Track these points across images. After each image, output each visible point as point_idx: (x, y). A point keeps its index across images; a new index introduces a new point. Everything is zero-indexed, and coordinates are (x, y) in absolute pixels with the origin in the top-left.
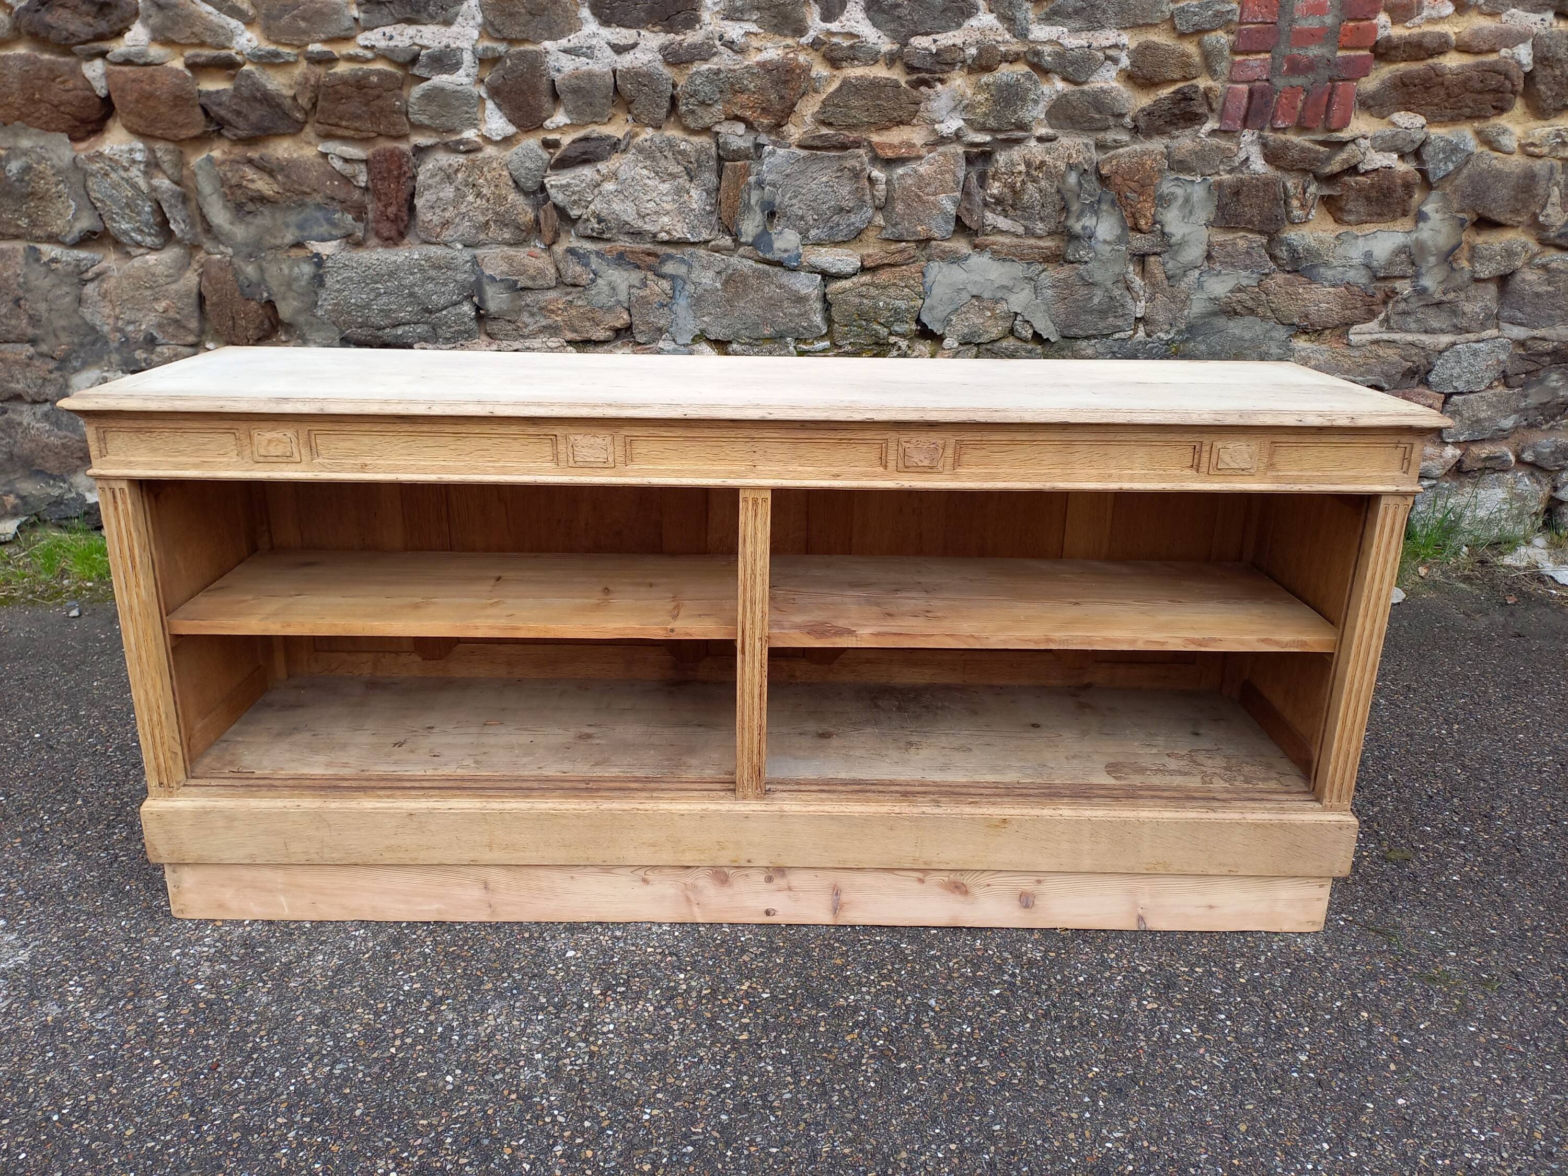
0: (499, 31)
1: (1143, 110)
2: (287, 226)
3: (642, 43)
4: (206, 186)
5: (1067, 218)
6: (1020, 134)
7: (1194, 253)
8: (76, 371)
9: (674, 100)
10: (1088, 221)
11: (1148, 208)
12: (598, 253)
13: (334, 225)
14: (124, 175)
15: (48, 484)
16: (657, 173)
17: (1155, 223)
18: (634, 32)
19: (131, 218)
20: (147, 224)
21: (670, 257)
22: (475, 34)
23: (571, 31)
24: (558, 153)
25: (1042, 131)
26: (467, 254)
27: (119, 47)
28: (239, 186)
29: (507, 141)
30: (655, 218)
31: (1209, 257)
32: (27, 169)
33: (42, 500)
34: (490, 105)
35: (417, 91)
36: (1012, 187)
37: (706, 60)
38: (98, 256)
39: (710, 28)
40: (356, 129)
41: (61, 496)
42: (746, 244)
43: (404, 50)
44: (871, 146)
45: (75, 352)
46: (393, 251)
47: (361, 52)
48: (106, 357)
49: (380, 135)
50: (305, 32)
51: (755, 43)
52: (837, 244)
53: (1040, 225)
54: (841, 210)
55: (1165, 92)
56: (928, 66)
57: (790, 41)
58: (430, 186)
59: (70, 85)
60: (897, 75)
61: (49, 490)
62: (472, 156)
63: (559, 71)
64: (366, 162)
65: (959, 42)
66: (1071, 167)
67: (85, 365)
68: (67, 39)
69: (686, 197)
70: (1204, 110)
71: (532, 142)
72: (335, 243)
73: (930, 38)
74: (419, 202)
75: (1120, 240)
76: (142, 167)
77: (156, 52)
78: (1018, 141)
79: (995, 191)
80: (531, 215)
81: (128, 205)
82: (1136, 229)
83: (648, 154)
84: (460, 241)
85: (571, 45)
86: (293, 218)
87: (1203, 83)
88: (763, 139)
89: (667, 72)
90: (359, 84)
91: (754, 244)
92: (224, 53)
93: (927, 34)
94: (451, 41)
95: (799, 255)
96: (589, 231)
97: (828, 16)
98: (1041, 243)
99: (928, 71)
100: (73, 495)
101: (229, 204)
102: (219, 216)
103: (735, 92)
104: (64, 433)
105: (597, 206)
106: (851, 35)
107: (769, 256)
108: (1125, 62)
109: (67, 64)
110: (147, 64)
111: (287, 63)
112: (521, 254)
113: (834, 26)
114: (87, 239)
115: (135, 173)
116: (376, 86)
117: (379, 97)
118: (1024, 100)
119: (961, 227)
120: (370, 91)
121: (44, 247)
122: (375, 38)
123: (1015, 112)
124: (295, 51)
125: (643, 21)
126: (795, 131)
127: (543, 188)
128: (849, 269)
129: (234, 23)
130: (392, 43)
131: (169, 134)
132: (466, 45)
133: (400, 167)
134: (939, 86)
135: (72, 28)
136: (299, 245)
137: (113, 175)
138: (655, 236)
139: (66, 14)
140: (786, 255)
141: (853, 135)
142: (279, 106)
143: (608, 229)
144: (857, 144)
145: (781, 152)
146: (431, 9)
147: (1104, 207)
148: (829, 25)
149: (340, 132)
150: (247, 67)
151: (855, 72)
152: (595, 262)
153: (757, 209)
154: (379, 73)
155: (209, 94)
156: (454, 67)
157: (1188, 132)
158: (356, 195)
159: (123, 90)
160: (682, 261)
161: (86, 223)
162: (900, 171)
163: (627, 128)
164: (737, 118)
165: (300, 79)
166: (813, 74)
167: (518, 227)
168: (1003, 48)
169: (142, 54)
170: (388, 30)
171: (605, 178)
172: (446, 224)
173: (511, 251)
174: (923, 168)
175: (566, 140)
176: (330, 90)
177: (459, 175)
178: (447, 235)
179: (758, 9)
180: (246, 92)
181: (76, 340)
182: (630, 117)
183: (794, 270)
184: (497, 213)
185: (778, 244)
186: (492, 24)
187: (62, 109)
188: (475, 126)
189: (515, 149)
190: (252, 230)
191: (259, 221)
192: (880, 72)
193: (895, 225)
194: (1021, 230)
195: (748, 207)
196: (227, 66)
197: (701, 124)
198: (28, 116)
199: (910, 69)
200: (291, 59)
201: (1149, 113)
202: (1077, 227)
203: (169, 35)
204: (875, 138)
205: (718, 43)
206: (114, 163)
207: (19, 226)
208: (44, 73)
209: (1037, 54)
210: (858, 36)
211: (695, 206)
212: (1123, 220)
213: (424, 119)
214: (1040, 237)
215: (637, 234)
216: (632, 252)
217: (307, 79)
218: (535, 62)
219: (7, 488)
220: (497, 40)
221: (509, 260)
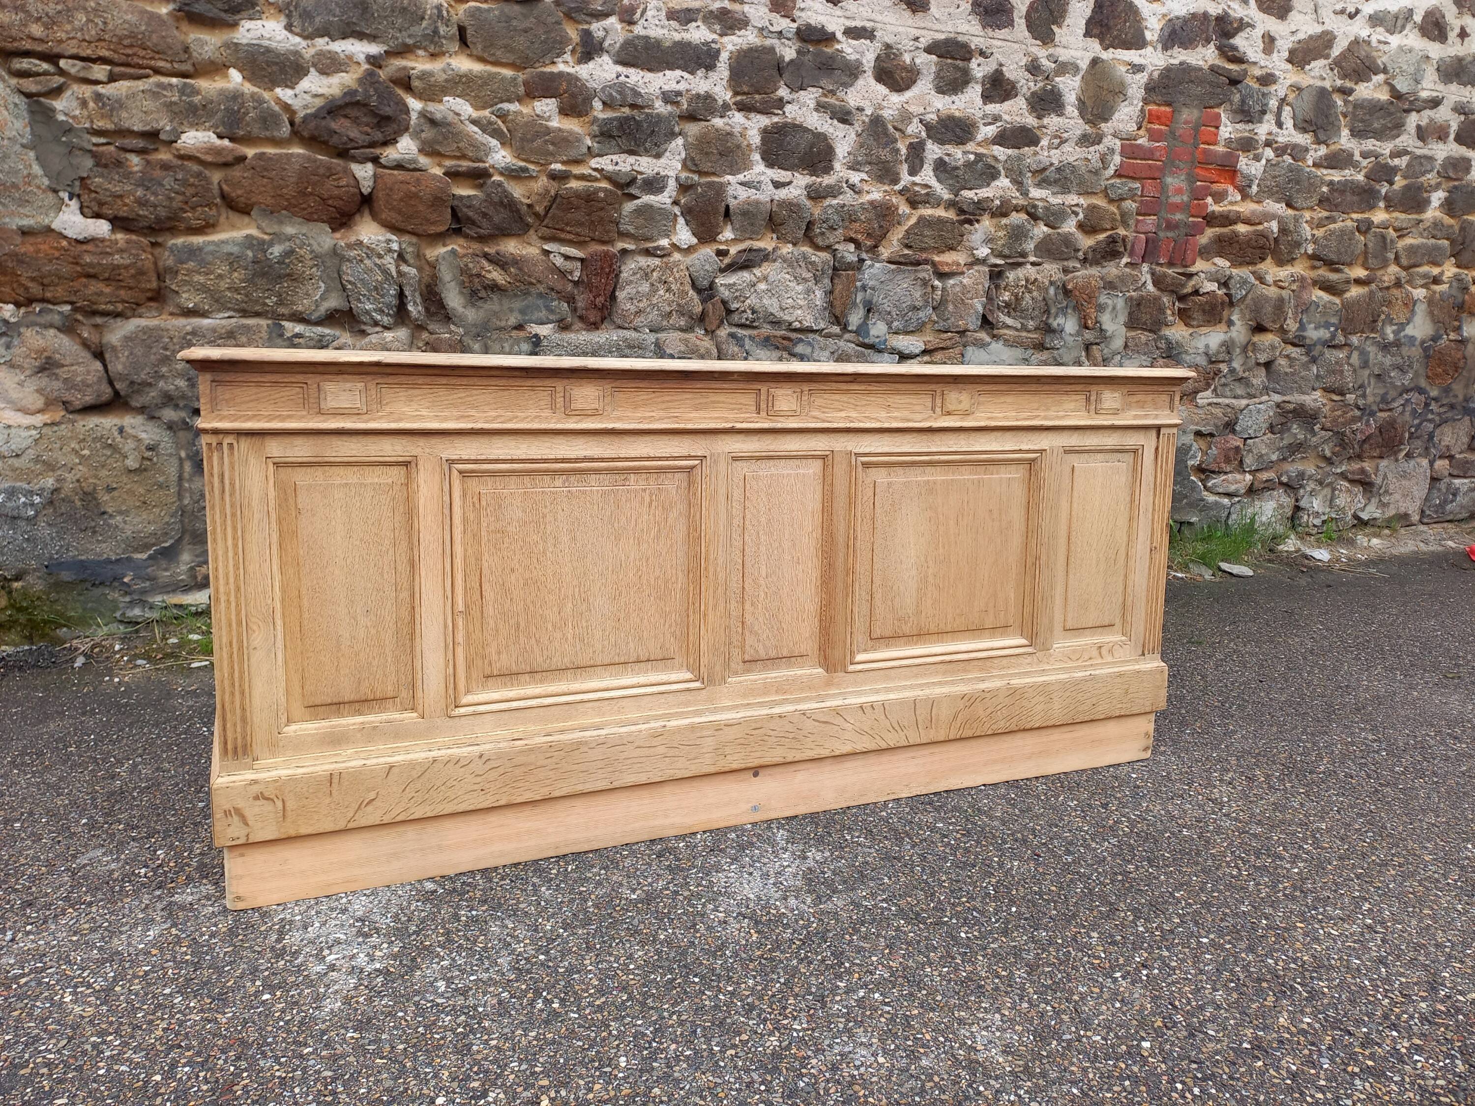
0: (696, 165)
1: (1090, 247)
2: (511, 310)
3: (795, 181)
4: (446, 274)
5: (1048, 318)
6: (1021, 260)
7: (1118, 343)
9: (810, 225)
10: (1060, 320)
11: (1093, 313)
12: (750, 336)
13: (551, 311)
14: (378, 261)
16: (795, 278)
17: (1097, 322)
18: (789, 173)
19: (375, 299)
20: (389, 306)
21: (801, 340)
22: (679, 167)
23: (745, 169)
24: (727, 261)
25: (1032, 259)
26: (652, 337)
27: (391, 154)
28: (479, 275)
29: (690, 250)
30: (791, 311)
31: (1126, 346)
32: (290, 253)
34: (681, 221)
35: (629, 207)
36: (1016, 296)
37: (835, 197)
38: (338, 333)
39: (841, 174)
40: (578, 234)
42: (850, 332)
43: (626, 174)
44: (934, 264)
46: (597, 333)
47: (594, 174)
49: (593, 240)
50: (552, 154)
51: (866, 188)
52: (907, 333)
53: (1031, 323)
54: (915, 308)
55: (1102, 237)
56: (971, 210)
57: (887, 188)
58: (631, 282)
59: (343, 182)
60: (951, 215)
62: (665, 260)
63: (735, 198)
64: (582, 260)
65: (991, 195)
66: (1052, 283)
68: (345, 143)
69: (812, 296)
70: (1122, 249)
71: (708, 251)
72: (551, 326)
73: (973, 191)
74: (621, 295)
75: (1078, 334)
76: (395, 255)
77: (423, 161)
78: (1020, 265)
79: (1007, 298)
80: (700, 309)
81: (376, 288)
82: (1087, 328)
83: (790, 263)
84: (647, 327)
85: (746, 179)
86: (517, 304)
87: (1122, 232)
88: (864, 256)
89: (808, 203)
90: (589, 197)
91: (857, 332)
92: (481, 165)
93: (971, 189)
94: (661, 170)
95: (886, 340)
96: (743, 321)
97: (913, 172)
98: (1030, 335)
99: (970, 214)
101: (465, 291)
102: (454, 299)
103: (852, 221)
105: (752, 301)
106: (927, 186)
107: (866, 341)
108: (1081, 216)
109: (339, 165)
110: (415, 170)
111: (531, 177)
112: (690, 336)
113: (917, 179)
114: (332, 318)
115: (389, 262)
116: (603, 200)
117: (602, 209)
118: (1026, 236)
119: (986, 323)
120: (596, 204)
121: (287, 324)
122: (605, 163)
123: (1021, 245)
124: (538, 169)
125: (796, 165)
126: (885, 252)
127: (712, 286)
128: (917, 351)
129: (494, 142)
130: (617, 168)
131: (420, 230)
132: (672, 174)
133: (611, 266)
134: (977, 225)
135: (352, 135)
136: (520, 327)
137: (367, 261)
138: (790, 324)
139: (347, 123)
140: (877, 340)
141: (924, 256)
142: (518, 211)
143: (758, 318)
144: (926, 262)
145: (877, 265)
146: (648, 145)
147: (1069, 311)
148: (914, 179)
149: (563, 236)
150: (496, 178)
151: (927, 212)
152: (748, 343)
153: (861, 306)
154: (605, 190)
155: (461, 198)
156: (660, 190)
157: (1112, 263)
158: (570, 287)
159: (391, 190)
160: (809, 344)
161: (334, 302)
162: (952, 282)
163: (774, 245)
164: (851, 240)
165: (541, 191)
166: (900, 212)
167: (691, 317)
168: (1014, 202)
169: (415, 161)
170: (615, 158)
171: (759, 280)
172: (639, 312)
173: (687, 336)
174: (966, 281)
175: (733, 251)
176: (565, 201)
177: (655, 274)
178: (638, 321)
179: (870, 163)
180: (496, 199)
182: (775, 236)
183: (880, 351)
184: (679, 305)
185: (873, 332)
186: (693, 159)
187: (330, 202)
188: (668, 236)
189: (695, 255)
190: (482, 313)
191: (488, 306)
192: (941, 212)
193: (944, 320)
194: (1019, 326)
195: (854, 304)
196: (479, 176)
197: (827, 242)
198: (295, 206)
199: (961, 211)
200: (534, 174)
201: (1094, 250)
202: (1055, 324)
203: (438, 147)
204: (936, 258)
205: (845, 185)
206: (371, 252)
207: (265, 304)
208: (322, 171)
209: (1035, 207)
210: (930, 187)
211: (818, 303)
212: (1080, 318)
213: (631, 229)
214: (1029, 332)
215: (776, 323)
216: (775, 337)
217: (547, 191)
218: (720, 189)
219: (201, 559)
220: (694, 172)
221: (686, 342)
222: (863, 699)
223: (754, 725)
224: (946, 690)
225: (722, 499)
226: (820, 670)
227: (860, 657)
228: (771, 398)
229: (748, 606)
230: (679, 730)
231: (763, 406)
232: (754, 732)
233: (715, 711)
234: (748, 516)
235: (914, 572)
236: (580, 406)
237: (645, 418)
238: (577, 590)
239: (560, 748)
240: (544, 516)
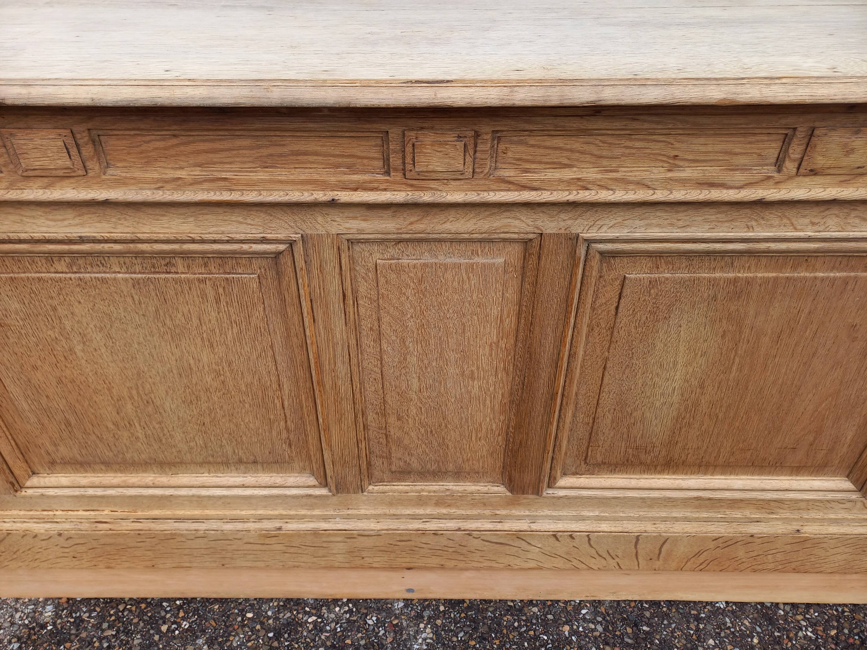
222: (560, 526)
223: (398, 538)
224: (690, 528)
225: (335, 299)
226: (501, 489)
227: (563, 482)
228: (409, 149)
229: (392, 420)
230: (298, 534)
231: (395, 161)
232: (399, 543)
233: (348, 517)
234: (386, 319)
235: (676, 398)
236: (37, 164)
237: (166, 181)
238: (134, 392)
239: (151, 535)
240: (54, 309)
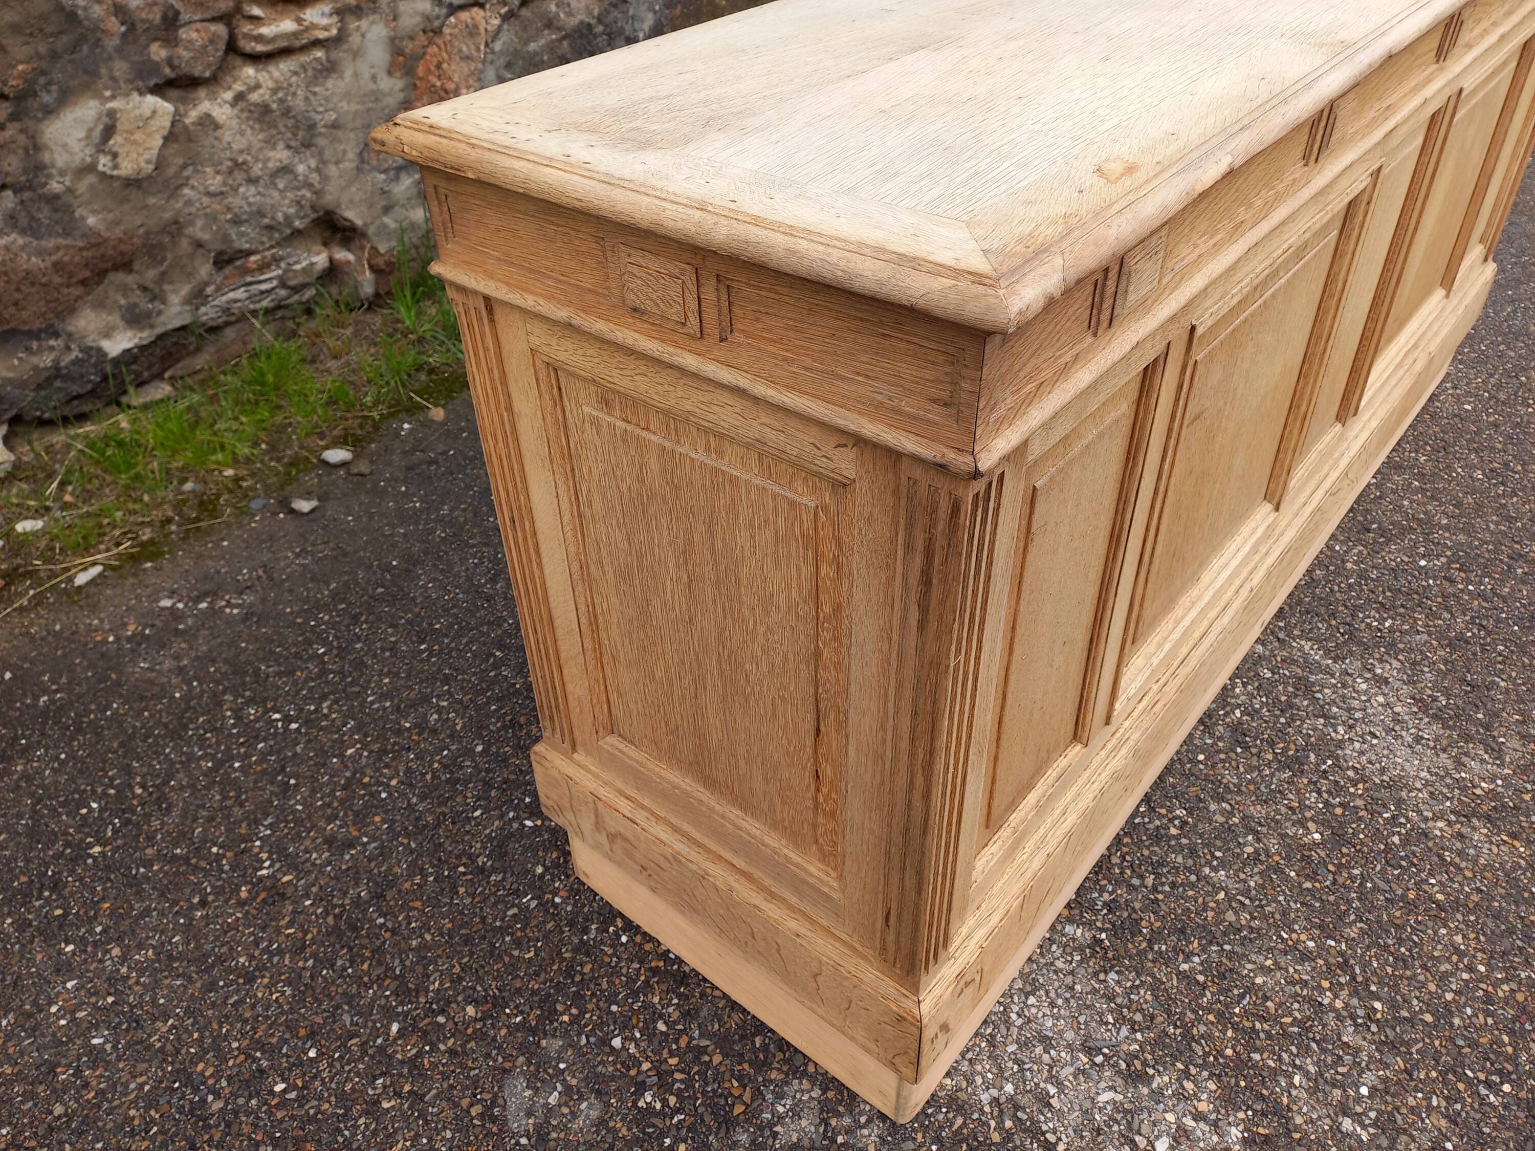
8: (49, 112)
15: (28, 349)
33: (21, 384)
41: (56, 367)
45: (43, 73)
48: (103, 71)
61: (35, 360)
67: (66, 97)
100: (75, 354)
104: (50, 243)
181: (43, 49)
228: (1457, 27)
231: (1446, 44)
